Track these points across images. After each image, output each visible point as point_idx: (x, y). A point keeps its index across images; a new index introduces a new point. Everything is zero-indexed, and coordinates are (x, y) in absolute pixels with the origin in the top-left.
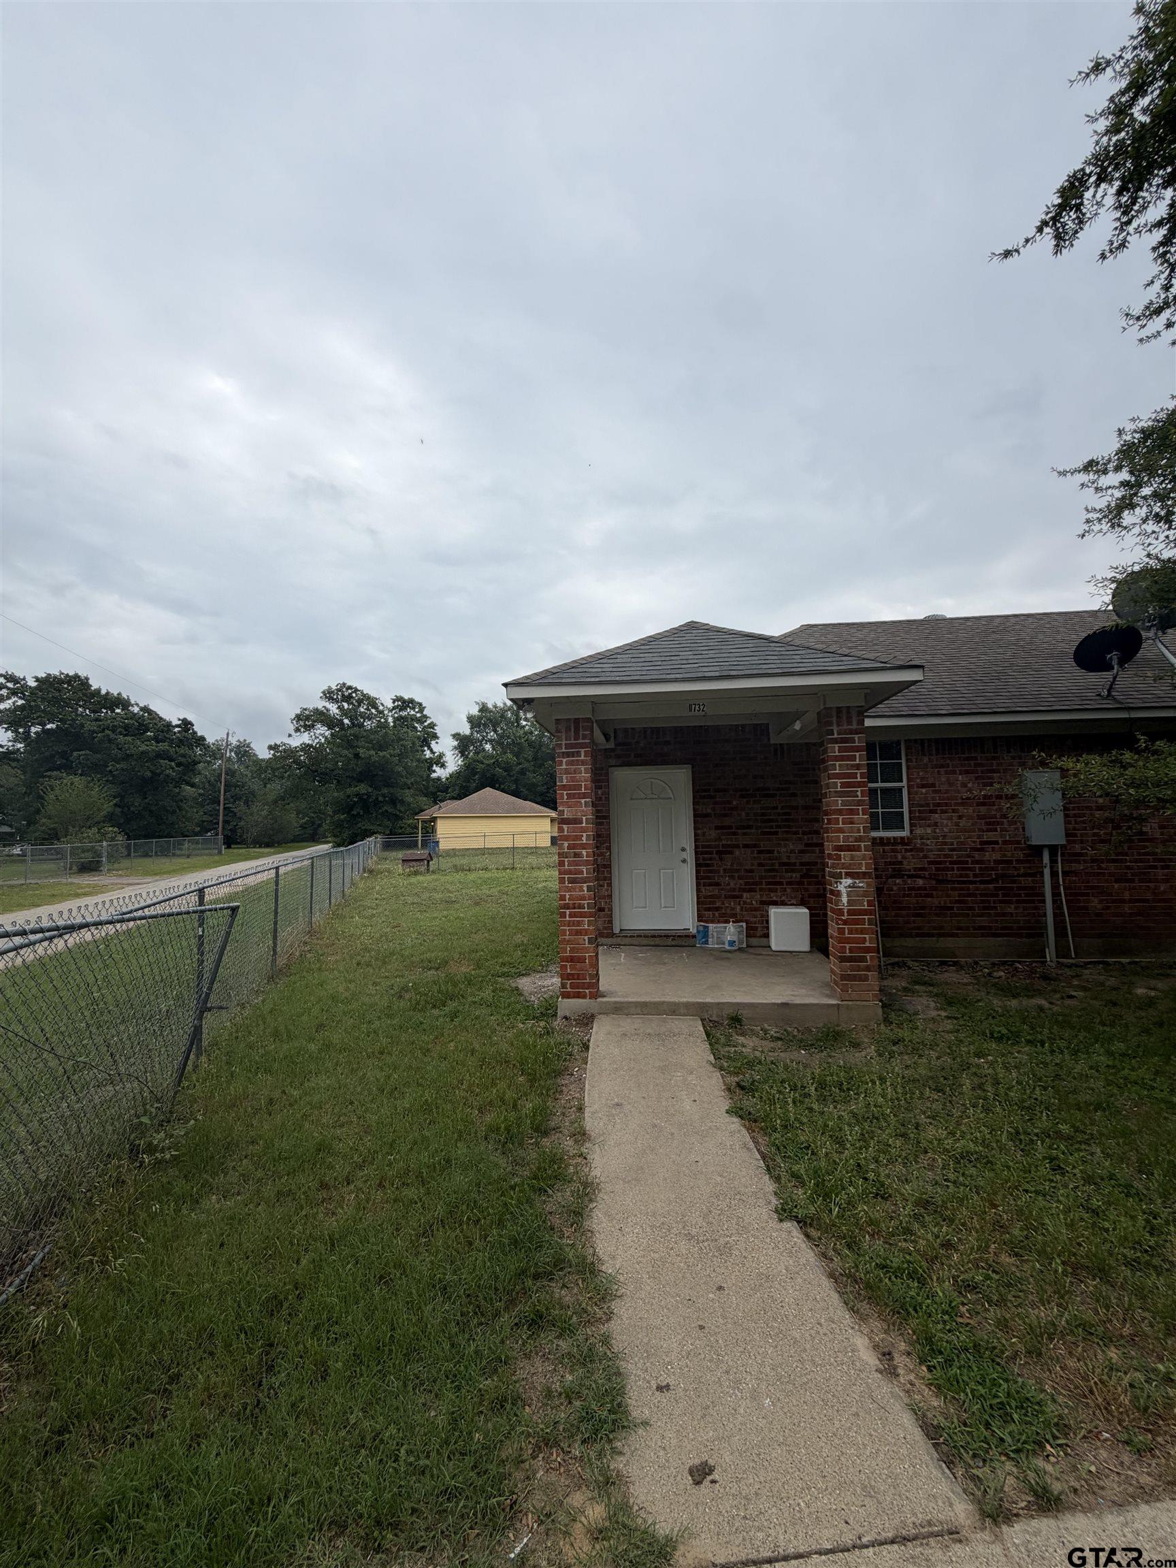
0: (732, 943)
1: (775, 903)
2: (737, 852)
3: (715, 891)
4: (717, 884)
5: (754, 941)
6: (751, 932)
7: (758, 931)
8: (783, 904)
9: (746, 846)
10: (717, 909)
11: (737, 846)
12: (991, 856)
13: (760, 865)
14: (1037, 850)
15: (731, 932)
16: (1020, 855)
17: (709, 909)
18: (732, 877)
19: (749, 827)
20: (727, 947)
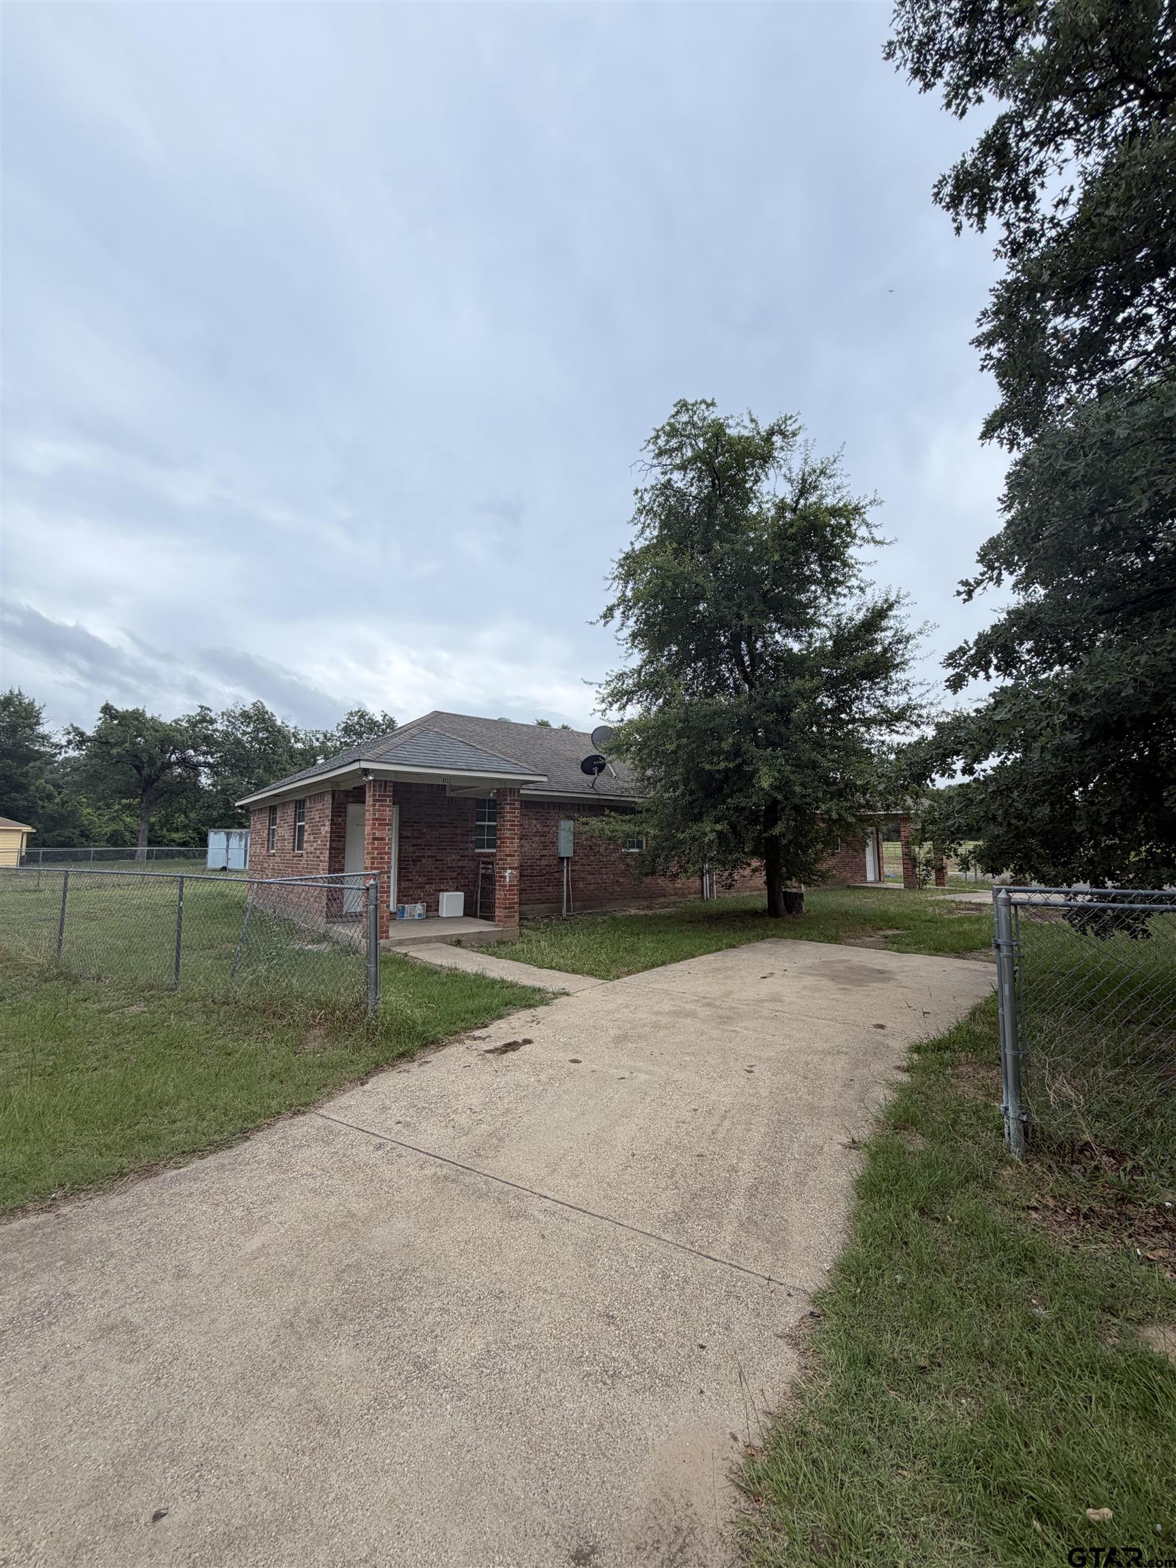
0: (420, 915)
1: (442, 891)
2: (424, 860)
3: (408, 884)
4: (411, 880)
5: (430, 914)
6: (428, 909)
7: (432, 909)
8: (447, 891)
9: (429, 857)
10: (410, 895)
11: (424, 857)
12: (544, 862)
13: (436, 868)
14: (562, 859)
15: (419, 908)
16: (555, 862)
17: (405, 896)
18: (420, 876)
19: (431, 845)
20: (416, 917)
